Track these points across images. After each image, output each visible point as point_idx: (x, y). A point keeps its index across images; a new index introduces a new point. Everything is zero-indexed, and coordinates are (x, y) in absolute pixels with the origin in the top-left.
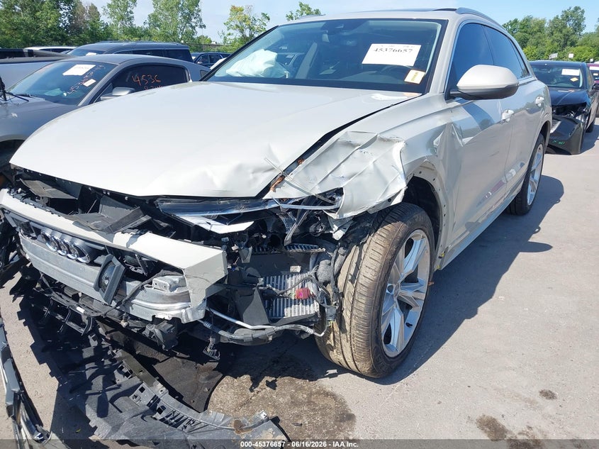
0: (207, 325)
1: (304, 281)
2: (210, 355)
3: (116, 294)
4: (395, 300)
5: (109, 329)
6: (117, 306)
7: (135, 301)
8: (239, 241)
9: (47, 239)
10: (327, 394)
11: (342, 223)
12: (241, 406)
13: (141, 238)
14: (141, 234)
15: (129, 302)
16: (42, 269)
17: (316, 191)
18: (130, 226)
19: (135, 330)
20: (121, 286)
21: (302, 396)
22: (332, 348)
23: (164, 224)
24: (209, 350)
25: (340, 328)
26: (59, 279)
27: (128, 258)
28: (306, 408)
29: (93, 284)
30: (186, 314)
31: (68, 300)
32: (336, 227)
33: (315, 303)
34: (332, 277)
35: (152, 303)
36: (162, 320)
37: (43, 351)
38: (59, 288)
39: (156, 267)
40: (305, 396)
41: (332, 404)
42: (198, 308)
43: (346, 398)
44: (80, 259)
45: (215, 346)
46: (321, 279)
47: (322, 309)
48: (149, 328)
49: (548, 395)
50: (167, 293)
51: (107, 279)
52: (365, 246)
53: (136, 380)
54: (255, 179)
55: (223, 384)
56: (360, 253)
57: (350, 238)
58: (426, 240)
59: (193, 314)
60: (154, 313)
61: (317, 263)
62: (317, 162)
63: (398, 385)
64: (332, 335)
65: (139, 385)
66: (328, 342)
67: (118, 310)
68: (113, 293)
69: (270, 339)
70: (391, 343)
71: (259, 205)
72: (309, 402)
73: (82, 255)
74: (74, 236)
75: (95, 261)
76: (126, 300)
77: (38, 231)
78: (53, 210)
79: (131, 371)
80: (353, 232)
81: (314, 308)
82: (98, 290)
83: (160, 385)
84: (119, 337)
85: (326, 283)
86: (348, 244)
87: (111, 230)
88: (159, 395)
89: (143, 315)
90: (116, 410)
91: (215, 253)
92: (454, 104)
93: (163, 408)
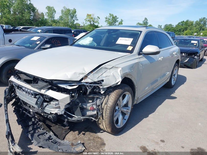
0: (65, 116)
1: (93, 105)
2: (65, 124)
3: (41, 106)
4: (120, 112)
5: (39, 116)
6: (41, 109)
7: (46, 108)
8: (74, 93)
9: (23, 90)
10: (99, 138)
11: (104, 89)
12: (74, 140)
13: (48, 91)
14: (48, 90)
15: (44, 108)
16: (21, 99)
17: (96, 80)
18: (46, 88)
19: (46, 116)
20: (42, 104)
21: (92, 138)
22: (100, 124)
23: (55, 88)
24: (65, 123)
25: (102, 118)
26: (26, 101)
27: (44, 96)
28: (92, 141)
29: (35, 103)
30: (59, 112)
31: (28, 107)
32: (102, 90)
33: (95, 111)
34: (100, 104)
35: (50, 109)
36: (53, 114)
37: (20, 121)
38: (26, 104)
39: (52, 99)
40: (93, 138)
41: (100, 140)
42: (63, 111)
43: (104, 139)
44: (32, 96)
45: (67, 122)
46: (98, 104)
47: (97, 113)
48: (49, 116)
49: (163, 141)
50: (54, 106)
51: (39, 102)
52: (110, 96)
53: (45, 131)
54: (79, 76)
55: (70, 134)
56: (108, 98)
57: (106, 93)
58: (130, 95)
59: (61, 112)
60: (51, 111)
61: (97, 100)
62: (97, 73)
63: (120, 136)
64: (100, 120)
65: (46, 132)
66: (99, 122)
67: (41, 110)
68: (40, 106)
69: (82, 120)
70: (118, 124)
71: (80, 83)
72: (93, 140)
73: (32, 95)
74: (31, 90)
75: (36, 97)
76: (43, 108)
77: (21, 88)
78: (26, 82)
79: (44, 129)
80: (107, 92)
81: (95, 112)
82: (36, 105)
83: (52, 133)
84: (41, 118)
85: (99, 106)
86: (106, 95)
87: (40, 89)
88: (51, 135)
89: (48, 112)
90: (39, 138)
91: (67, 96)
92: (141, 56)
93: (52, 139)
